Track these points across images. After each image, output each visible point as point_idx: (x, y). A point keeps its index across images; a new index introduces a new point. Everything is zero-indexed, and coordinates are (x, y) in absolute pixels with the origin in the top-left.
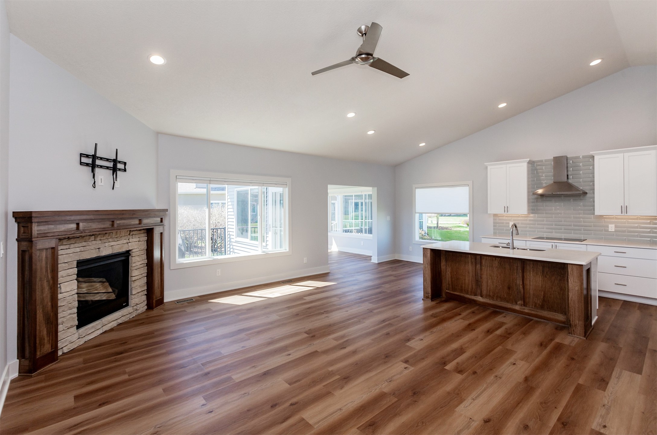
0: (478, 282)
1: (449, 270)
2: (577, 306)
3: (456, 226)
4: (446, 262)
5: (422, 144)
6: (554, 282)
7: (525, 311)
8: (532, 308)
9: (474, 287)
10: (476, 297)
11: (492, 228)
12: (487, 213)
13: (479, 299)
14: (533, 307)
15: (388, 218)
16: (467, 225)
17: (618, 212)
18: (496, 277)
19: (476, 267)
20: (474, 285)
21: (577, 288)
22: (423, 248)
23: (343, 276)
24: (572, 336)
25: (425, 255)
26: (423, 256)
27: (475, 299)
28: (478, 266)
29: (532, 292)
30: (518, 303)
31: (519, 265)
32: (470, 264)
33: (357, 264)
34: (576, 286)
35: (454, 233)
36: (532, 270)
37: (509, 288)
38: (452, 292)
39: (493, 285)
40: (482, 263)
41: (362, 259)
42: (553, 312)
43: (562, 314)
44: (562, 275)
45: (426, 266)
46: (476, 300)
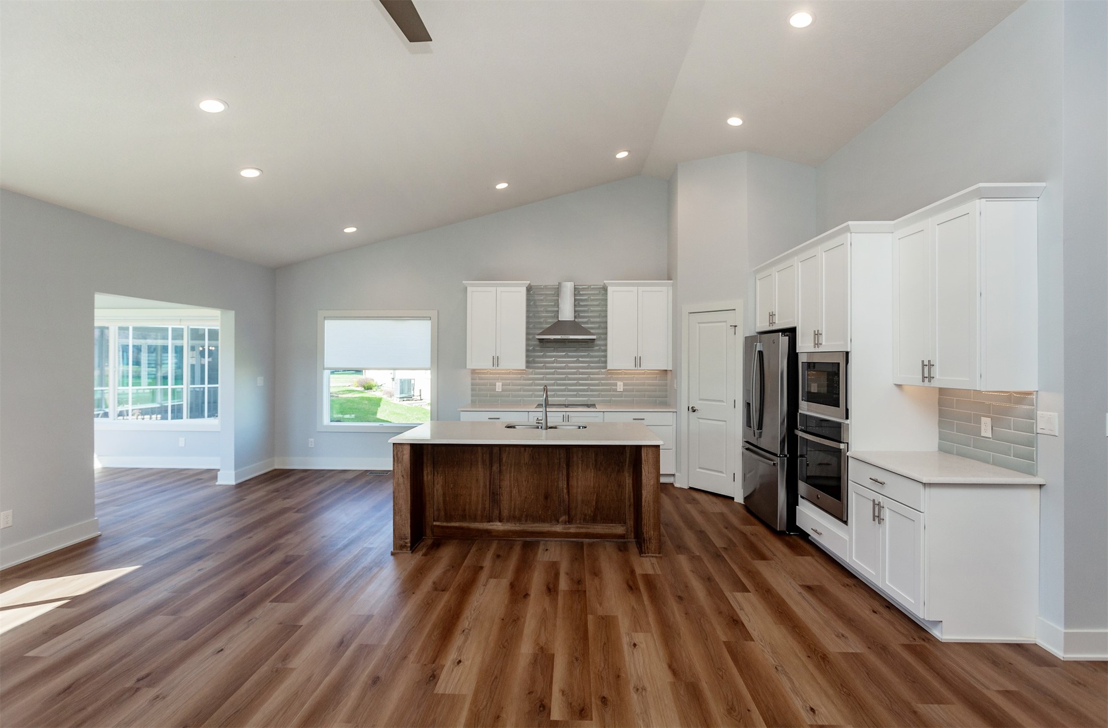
0: (494, 496)
1: (440, 480)
2: (652, 509)
3: (344, 391)
4: (434, 465)
5: (350, 230)
6: (611, 476)
7: (570, 531)
8: (580, 523)
9: (487, 506)
10: (491, 523)
11: (469, 392)
12: (466, 367)
13: (498, 526)
14: (582, 521)
15: (260, 381)
16: (363, 389)
17: (631, 365)
18: (525, 481)
19: (491, 469)
20: (487, 502)
21: (652, 483)
22: (394, 444)
23: (150, 539)
24: (647, 556)
25: (396, 459)
26: (394, 461)
27: (490, 527)
28: (495, 468)
29: (579, 498)
30: (560, 520)
31: (562, 455)
32: (480, 466)
33: (181, 495)
34: (651, 479)
35: (344, 403)
36: (581, 461)
37: (546, 498)
38: (445, 524)
39: (521, 497)
40: (502, 459)
41: (186, 481)
42: (608, 523)
43: (620, 523)
44: (621, 464)
45: (401, 480)
46: (491, 530)
